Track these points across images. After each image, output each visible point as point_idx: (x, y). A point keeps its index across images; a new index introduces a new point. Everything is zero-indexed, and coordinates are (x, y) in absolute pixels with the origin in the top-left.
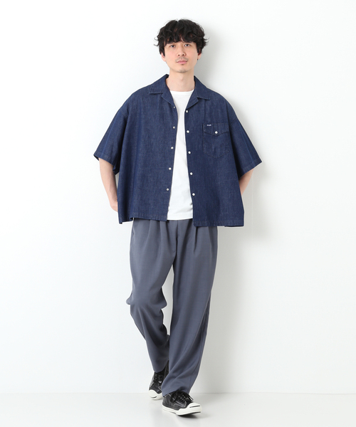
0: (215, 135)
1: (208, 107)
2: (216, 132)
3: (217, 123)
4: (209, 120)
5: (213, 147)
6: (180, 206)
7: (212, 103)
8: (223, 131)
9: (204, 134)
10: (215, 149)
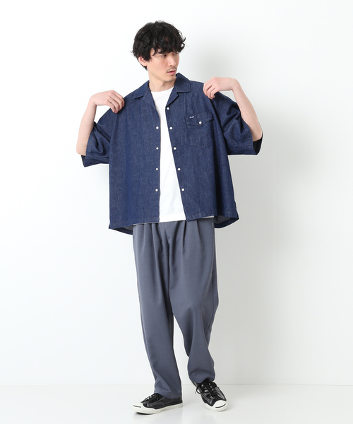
0: (199, 125)
1: (189, 100)
2: (200, 123)
3: (200, 113)
4: (191, 112)
5: (199, 138)
6: (171, 208)
7: (193, 94)
8: (207, 120)
9: (189, 127)
10: (201, 139)
